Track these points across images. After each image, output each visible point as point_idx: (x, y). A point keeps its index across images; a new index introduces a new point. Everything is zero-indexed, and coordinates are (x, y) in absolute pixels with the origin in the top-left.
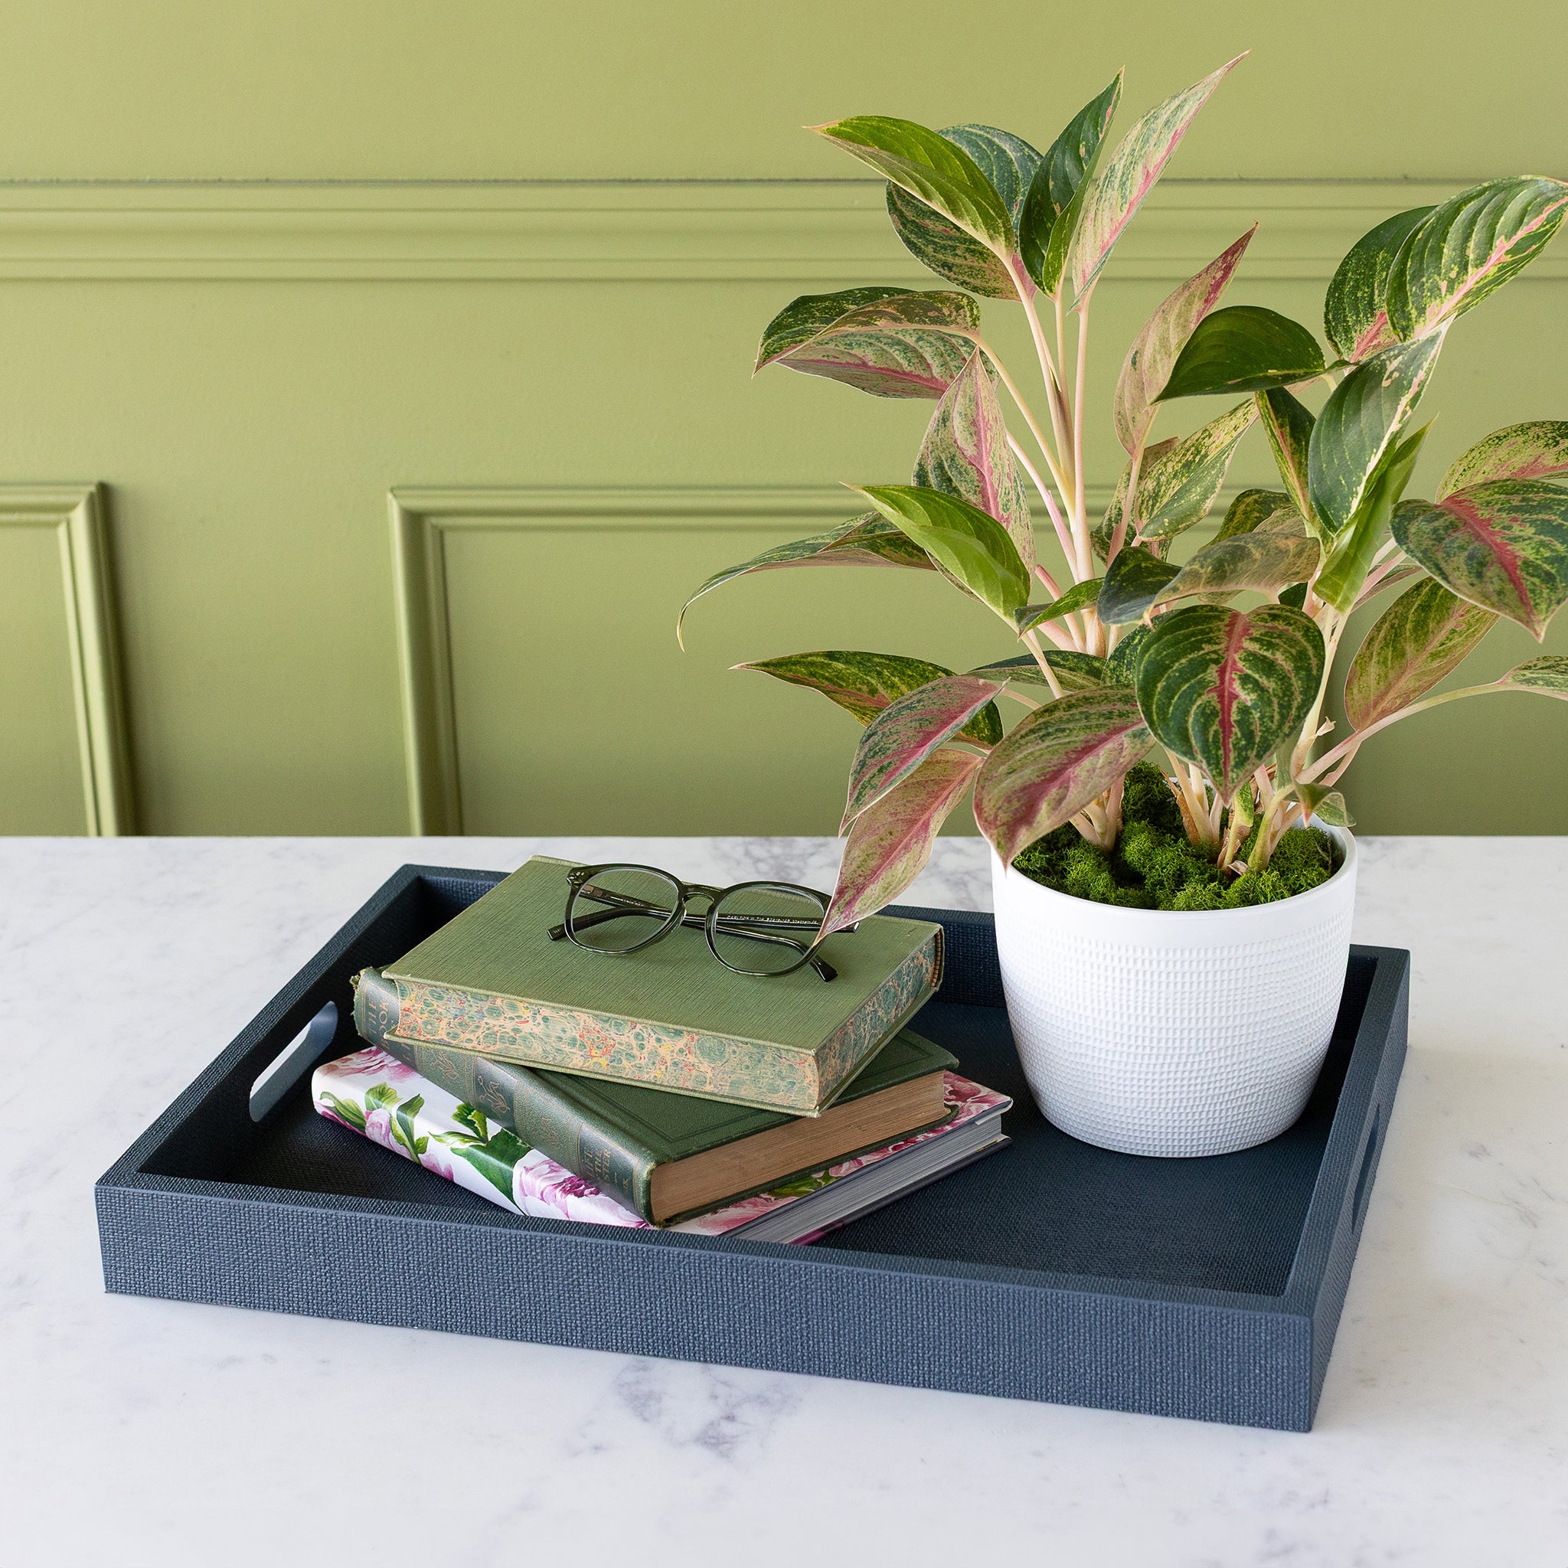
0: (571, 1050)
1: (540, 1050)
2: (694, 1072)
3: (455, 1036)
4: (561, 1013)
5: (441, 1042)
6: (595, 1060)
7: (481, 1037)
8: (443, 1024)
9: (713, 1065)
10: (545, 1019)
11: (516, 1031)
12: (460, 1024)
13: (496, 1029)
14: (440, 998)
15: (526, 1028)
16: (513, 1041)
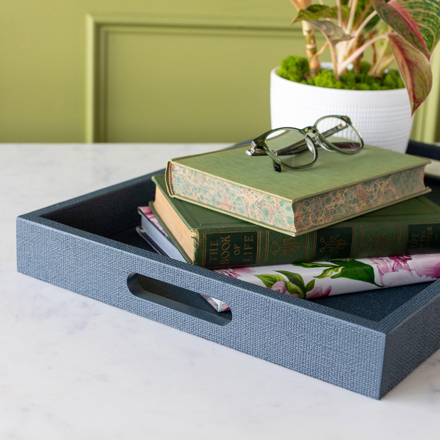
0: (354, 205)
1: (345, 211)
2: (391, 193)
3: (316, 221)
4: (352, 188)
5: (313, 227)
6: (362, 205)
7: (324, 216)
8: (310, 218)
9: (396, 187)
10: (346, 194)
11: (336, 206)
12: (316, 214)
13: (329, 209)
14: (308, 204)
15: (339, 203)
16: (335, 213)
